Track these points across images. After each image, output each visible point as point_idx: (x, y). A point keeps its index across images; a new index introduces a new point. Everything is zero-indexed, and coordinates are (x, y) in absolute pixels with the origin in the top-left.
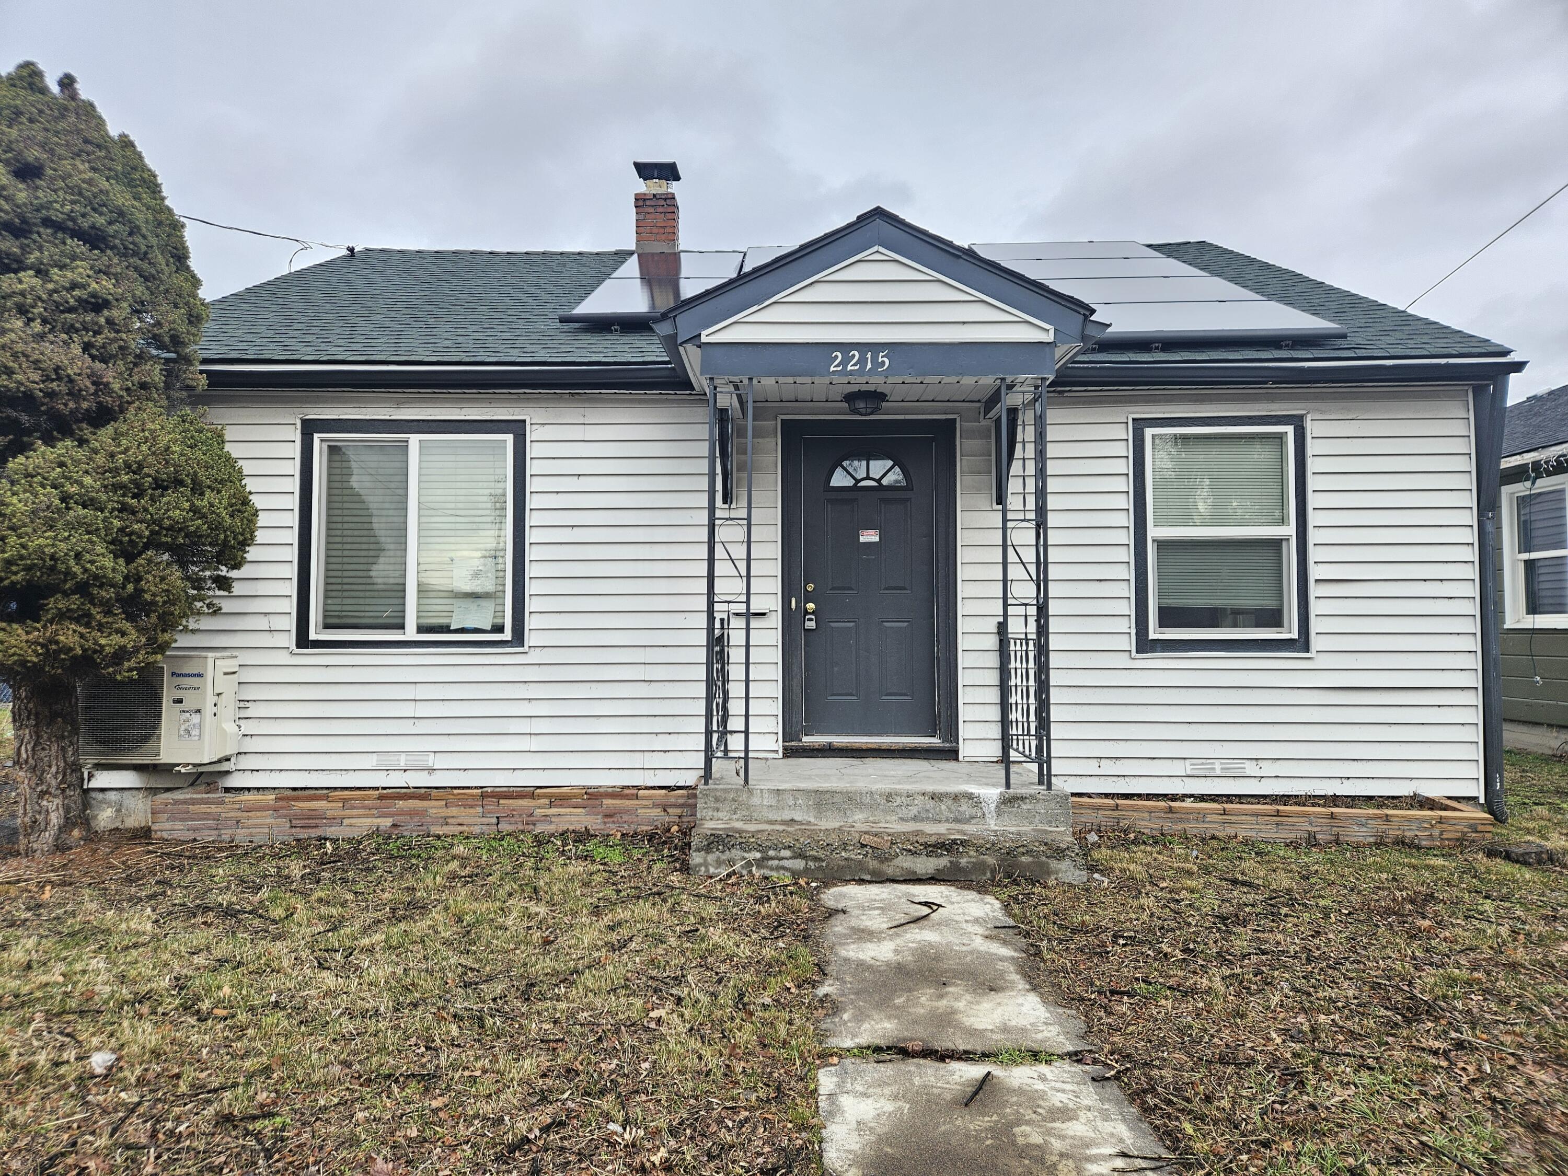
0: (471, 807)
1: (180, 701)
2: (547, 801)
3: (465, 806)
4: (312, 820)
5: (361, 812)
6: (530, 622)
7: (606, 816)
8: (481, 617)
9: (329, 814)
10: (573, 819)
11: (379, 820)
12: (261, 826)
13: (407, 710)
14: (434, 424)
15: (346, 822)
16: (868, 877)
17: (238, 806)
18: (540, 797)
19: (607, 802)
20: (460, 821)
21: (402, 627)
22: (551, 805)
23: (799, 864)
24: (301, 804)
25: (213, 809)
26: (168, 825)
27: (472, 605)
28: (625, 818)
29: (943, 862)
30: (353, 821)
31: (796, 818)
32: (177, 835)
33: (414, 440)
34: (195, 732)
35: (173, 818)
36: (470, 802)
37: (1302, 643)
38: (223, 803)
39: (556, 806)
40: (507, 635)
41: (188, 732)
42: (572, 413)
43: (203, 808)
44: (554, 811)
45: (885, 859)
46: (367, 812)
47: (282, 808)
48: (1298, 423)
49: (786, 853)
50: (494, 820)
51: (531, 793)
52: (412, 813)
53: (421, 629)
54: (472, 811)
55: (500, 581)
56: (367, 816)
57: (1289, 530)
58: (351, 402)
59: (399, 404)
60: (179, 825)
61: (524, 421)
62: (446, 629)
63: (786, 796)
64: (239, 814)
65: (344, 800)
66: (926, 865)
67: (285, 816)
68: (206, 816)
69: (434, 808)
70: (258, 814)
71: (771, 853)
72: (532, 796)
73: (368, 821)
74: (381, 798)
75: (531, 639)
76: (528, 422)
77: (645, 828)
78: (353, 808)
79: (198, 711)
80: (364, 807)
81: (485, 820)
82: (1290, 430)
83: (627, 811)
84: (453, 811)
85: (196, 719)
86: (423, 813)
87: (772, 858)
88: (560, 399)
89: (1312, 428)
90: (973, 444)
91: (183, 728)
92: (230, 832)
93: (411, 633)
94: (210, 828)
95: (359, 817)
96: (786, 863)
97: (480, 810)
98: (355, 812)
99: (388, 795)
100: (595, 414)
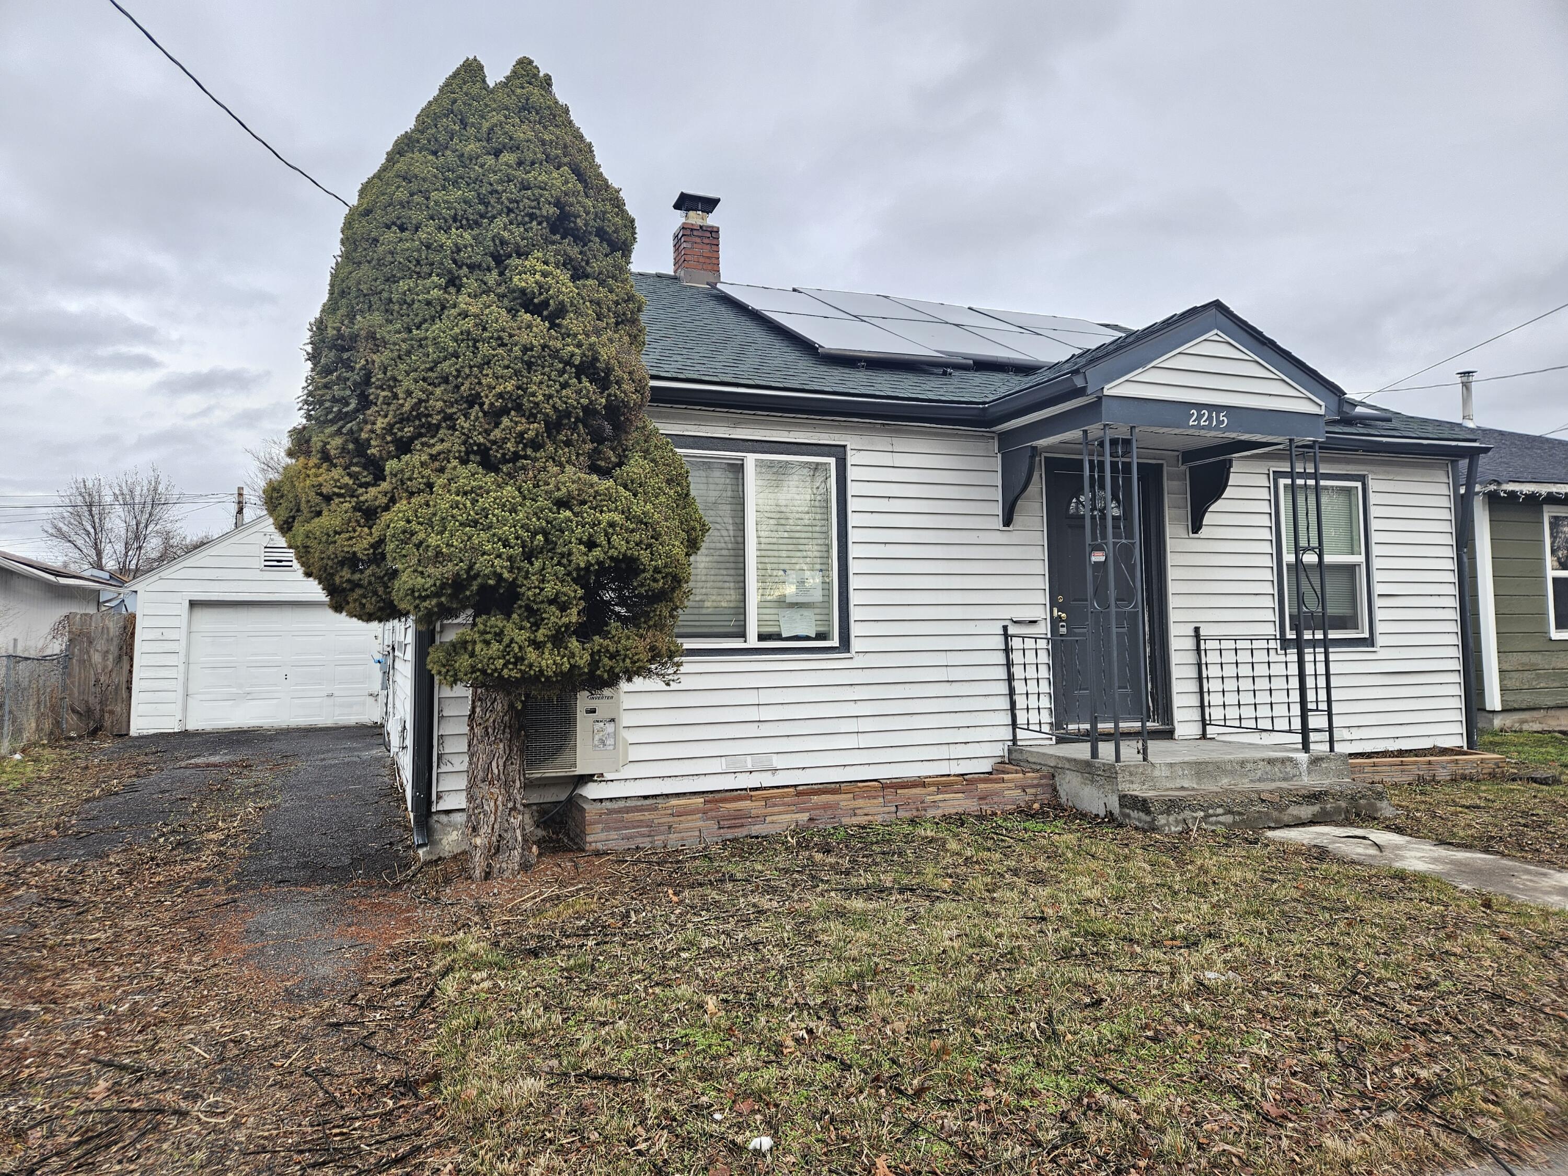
0: (875, 798)
1: (593, 711)
2: (935, 789)
3: (869, 797)
4: (740, 818)
5: (782, 808)
6: (855, 630)
7: (980, 799)
8: (804, 624)
9: (754, 812)
10: (956, 802)
11: (797, 815)
12: (688, 830)
13: (753, 714)
14: (768, 445)
15: (768, 819)
16: (1273, 825)
17: (670, 812)
18: (930, 785)
19: (981, 786)
20: (866, 811)
21: (743, 635)
22: (939, 792)
23: (1229, 819)
24: (728, 805)
25: (647, 816)
26: (603, 836)
27: (796, 614)
28: (996, 799)
29: (1316, 808)
30: (775, 818)
31: (1186, 785)
32: (612, 845)
33: (751, 460)
34: (610, 741)
35: (607, 829)
36: (874, 794)
37: (1369, 642)
38: (656, 809)
39: (942, 793)
40: (835, 643)
41: (603, 742)
42: (881, 442)
43: (637, 816)
44: (940, 797)
45: (1282, 809)
46: (787, 808)
47: (711, 810)
48: (1362, 479)
49: (1220, 811)
50: (894, 809)
51: (920, 783)
52: (826, 807)
53: (762, 637)
54: (875, 801)
55: (826, 592)
56: (787, 813)
57: (1361, 558)
58: (691, 419)
59: (736, 424)
60: (613, 835)
61: (844, 446)
62: (778, 637)
63: (1177, 768)
64: (671, 819)
65: (766, 799)
66: (1306, 811)
67: (713, 818)
68: (640, 824)
69: (844, 800)
70: (689, 818)
71: (1211, 811)
72: (924, 785)
73: (788, 817)
74: (799, 794)
75: (856, 644)
76: (848, 448)
77: (1009, 807)
78: (775, 805)
79: (613, 720)
80: (784, 804)
81: (886, 809)
82: (1359, 485)
83: (996, 794)
84: (860, 802)
85: (610, 728)
86: (836, 806)
87: (1212, 816)
88: (872, 429)
89: (1372, 485)
90: (1175, 484)
91: (597, 737)
92: (662, 837)
93: (752, 642)
94: (643, 836)
95: (780, 813)
96: (1221, 819)
97: (881, 800)
98: (776, 809)
99: (803, 792)
100: (901, 444)
